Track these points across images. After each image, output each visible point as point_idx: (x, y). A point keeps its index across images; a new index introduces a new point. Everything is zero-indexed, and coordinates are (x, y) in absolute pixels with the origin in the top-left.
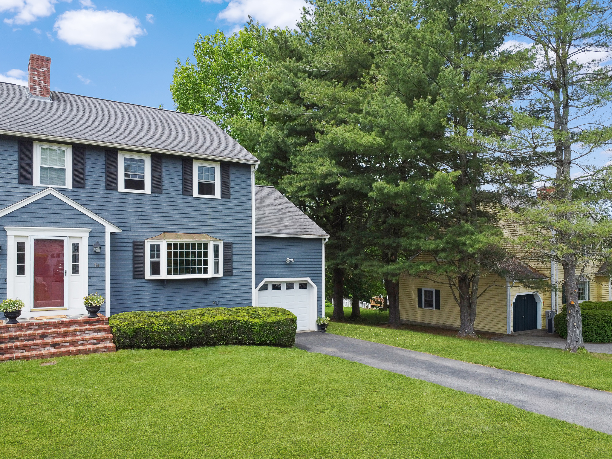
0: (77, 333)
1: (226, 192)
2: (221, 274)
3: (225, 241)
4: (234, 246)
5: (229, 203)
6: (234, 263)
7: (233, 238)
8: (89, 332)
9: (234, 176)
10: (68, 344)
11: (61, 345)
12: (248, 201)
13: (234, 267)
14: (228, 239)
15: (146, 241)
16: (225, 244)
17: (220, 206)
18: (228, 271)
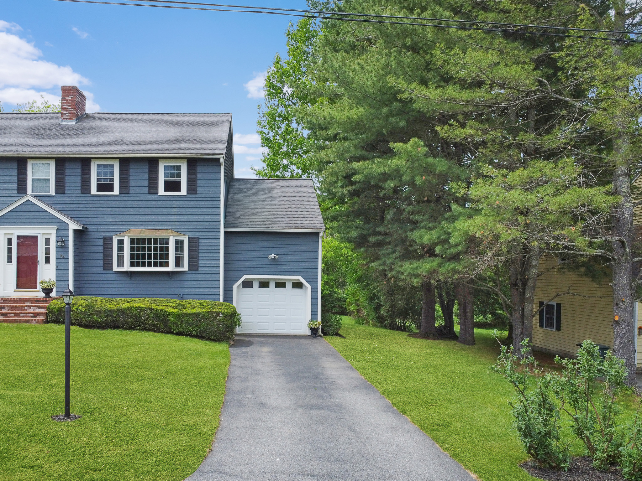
0: (25, 308)
1: (192, 188)
2: (185, 268)
3: (190, 236)
4: (200, 241)
5: (195, 199)
6: (200, 258)
7: (200, 234)
8: (34, 308)
9: (202, 172)
10: (13, 315)
11: (8, 315)
12: (217, 196)
13: (200, 262)
14: (193, 234)
15: (114, 237)
16: (190, 240)
17: (186, 202)
18: (194, 265)
